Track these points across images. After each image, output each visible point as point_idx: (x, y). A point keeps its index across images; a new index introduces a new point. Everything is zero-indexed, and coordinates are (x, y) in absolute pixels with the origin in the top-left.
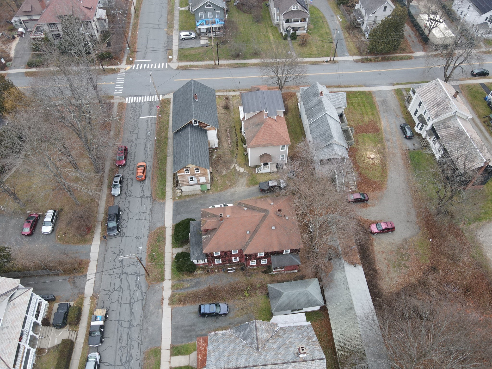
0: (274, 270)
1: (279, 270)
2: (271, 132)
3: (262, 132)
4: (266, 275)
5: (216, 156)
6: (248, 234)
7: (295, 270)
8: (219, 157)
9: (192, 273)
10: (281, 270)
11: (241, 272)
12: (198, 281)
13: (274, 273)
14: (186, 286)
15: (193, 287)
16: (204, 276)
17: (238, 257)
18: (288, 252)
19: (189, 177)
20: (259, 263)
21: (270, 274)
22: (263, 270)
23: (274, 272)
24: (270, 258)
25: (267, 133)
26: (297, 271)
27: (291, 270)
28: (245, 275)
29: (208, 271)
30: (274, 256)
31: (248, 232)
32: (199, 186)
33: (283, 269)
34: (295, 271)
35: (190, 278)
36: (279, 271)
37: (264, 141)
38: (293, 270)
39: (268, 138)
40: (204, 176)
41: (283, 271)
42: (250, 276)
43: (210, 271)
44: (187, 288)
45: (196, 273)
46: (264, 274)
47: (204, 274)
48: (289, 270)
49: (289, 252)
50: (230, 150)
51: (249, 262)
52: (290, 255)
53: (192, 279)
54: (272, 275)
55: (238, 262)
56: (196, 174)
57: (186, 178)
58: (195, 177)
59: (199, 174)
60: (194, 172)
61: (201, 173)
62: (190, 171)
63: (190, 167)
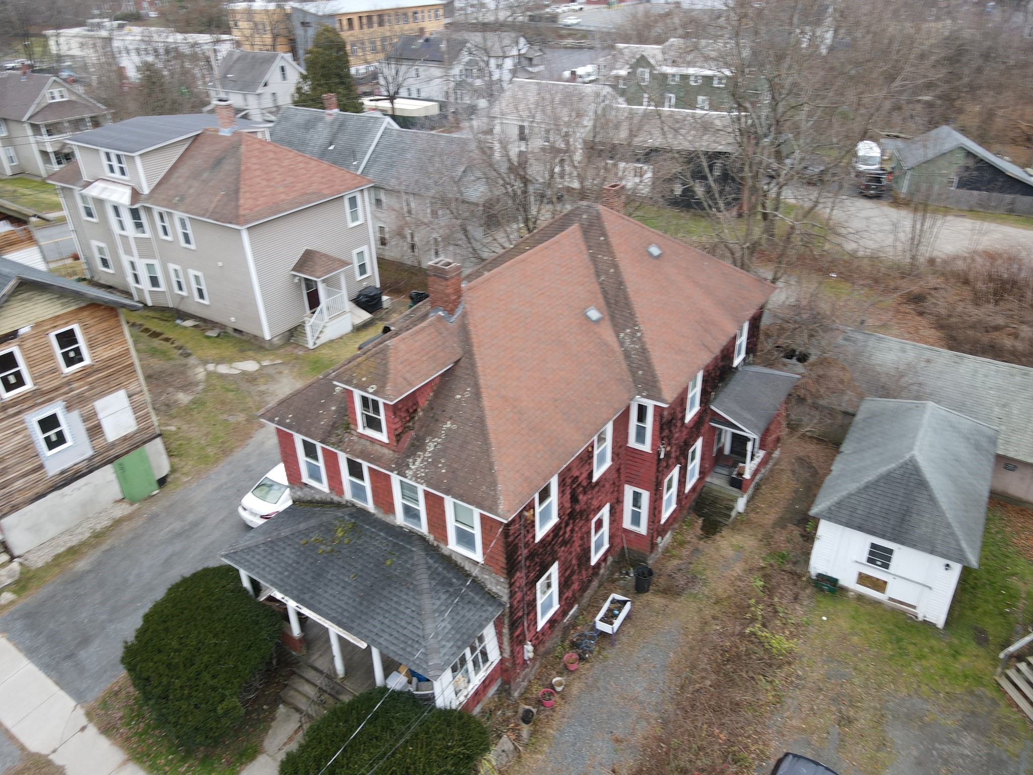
2: (287, 162)
3: (256, 166)
4: (727, 533)
6: (598, 322)
17: (607, 510)
19: (33, 419)
20: (682, 491)
22: (698, 530)
29: (527, 718)
30: (719, 397)
31: (594, 314)
32: (107, 473)
37: (282, 189)
39: (291, 180)
40: (118, 387)
46: (718, 538)
51: (662, 497)
52: (748, 369)
55: (605, 557)
56: (68, 383)
57: (17, 433)
58: (69, 408)
59: (89, 375)
60: (55, 370)
61: (97, 366)
62: (30, 367)
63: (22, 332)
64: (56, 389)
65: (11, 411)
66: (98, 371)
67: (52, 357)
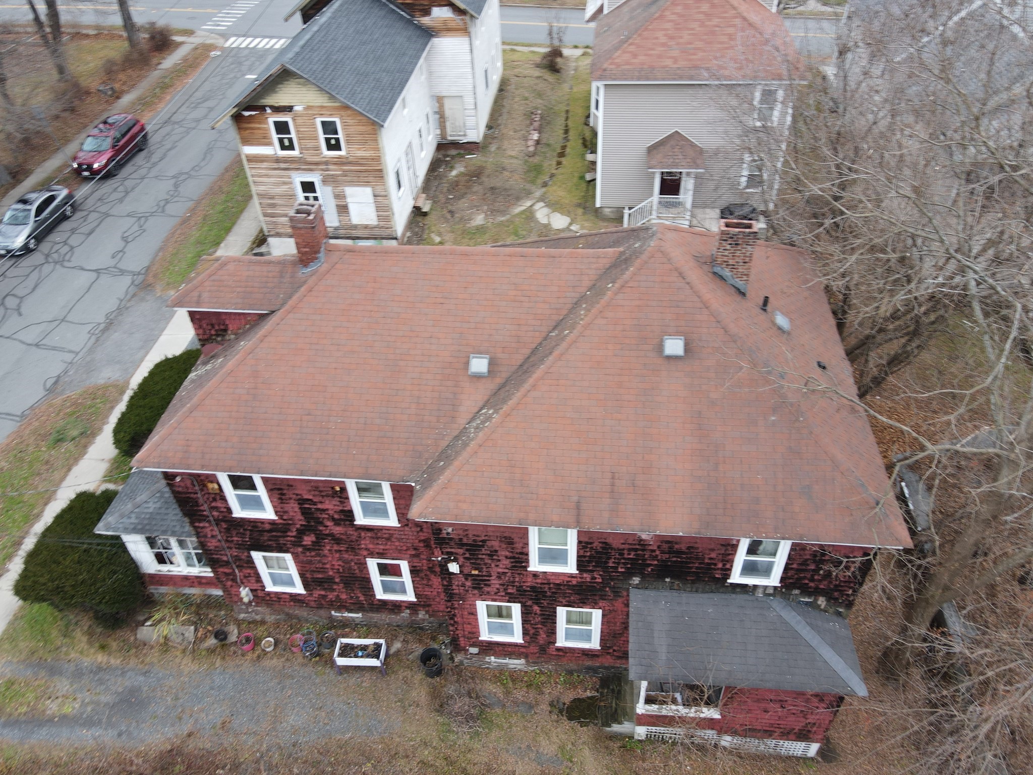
0: (641, 708)
1: (683, 711)
2: (716, 21)
3: (673, 17)
4: (585, 733)
5: (462, 169)
6: (478, 377)
7: (803, 736)
8: (476, 174)
9: (124, 633)
10: (691, 712)
11: (419, 676)
12: (133, 691)
13: (641, 731)
14: (52, 707)
15: (89, 723)
16: (188, 665)
17: (404, 566)
18: (766, 571)
19: (298, 178)
20: (542, 637)
21: (614, 737)
22: (568, 697)
23: (643, 720)
24: (618, 604)
25: (695, 25)
26: (813, 749)
27: (768, 733)
28: (440, 705)
29: (221, 636)
30: (651, 593)
31: (479, 365)
33: (712, 713)
34: (796, 748)
35: (101, 658)
36: (683, 721)
37: (675, 53)
38: (787, 734)
39: (700, 44)
40: (367, 184)
41: (710, 723)
42: (469, 718)
43: (233, 638)
44: (51, 720)
45: (148, 632)
46: (566, 724)
47: (194, 650)
48: (750, 732)
49: (774, 580)
50: (526, 161)
51: (474, 613)
52: (777, 604)
53: (108, 669)
54: (627, 742)
55: (411, 606)
56: (326, 163)
57: (285, 183)
58: (325, 182)
59: (343, 164)
60: (317, 148)
61: (351, 159)
62: (299, 139)
63: (296, 108)
64: (317, 164)
65: (283, 165)
66: (350, 163)
67: (316, 138)
